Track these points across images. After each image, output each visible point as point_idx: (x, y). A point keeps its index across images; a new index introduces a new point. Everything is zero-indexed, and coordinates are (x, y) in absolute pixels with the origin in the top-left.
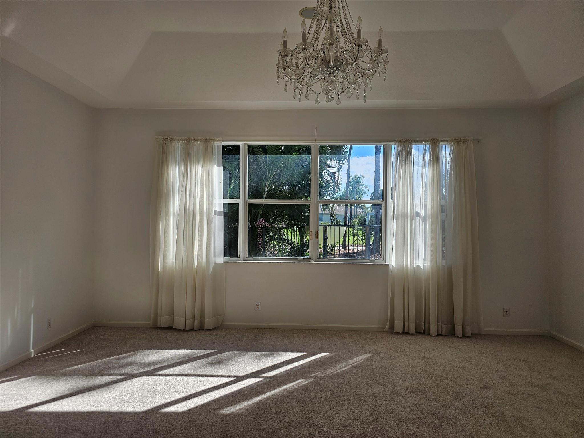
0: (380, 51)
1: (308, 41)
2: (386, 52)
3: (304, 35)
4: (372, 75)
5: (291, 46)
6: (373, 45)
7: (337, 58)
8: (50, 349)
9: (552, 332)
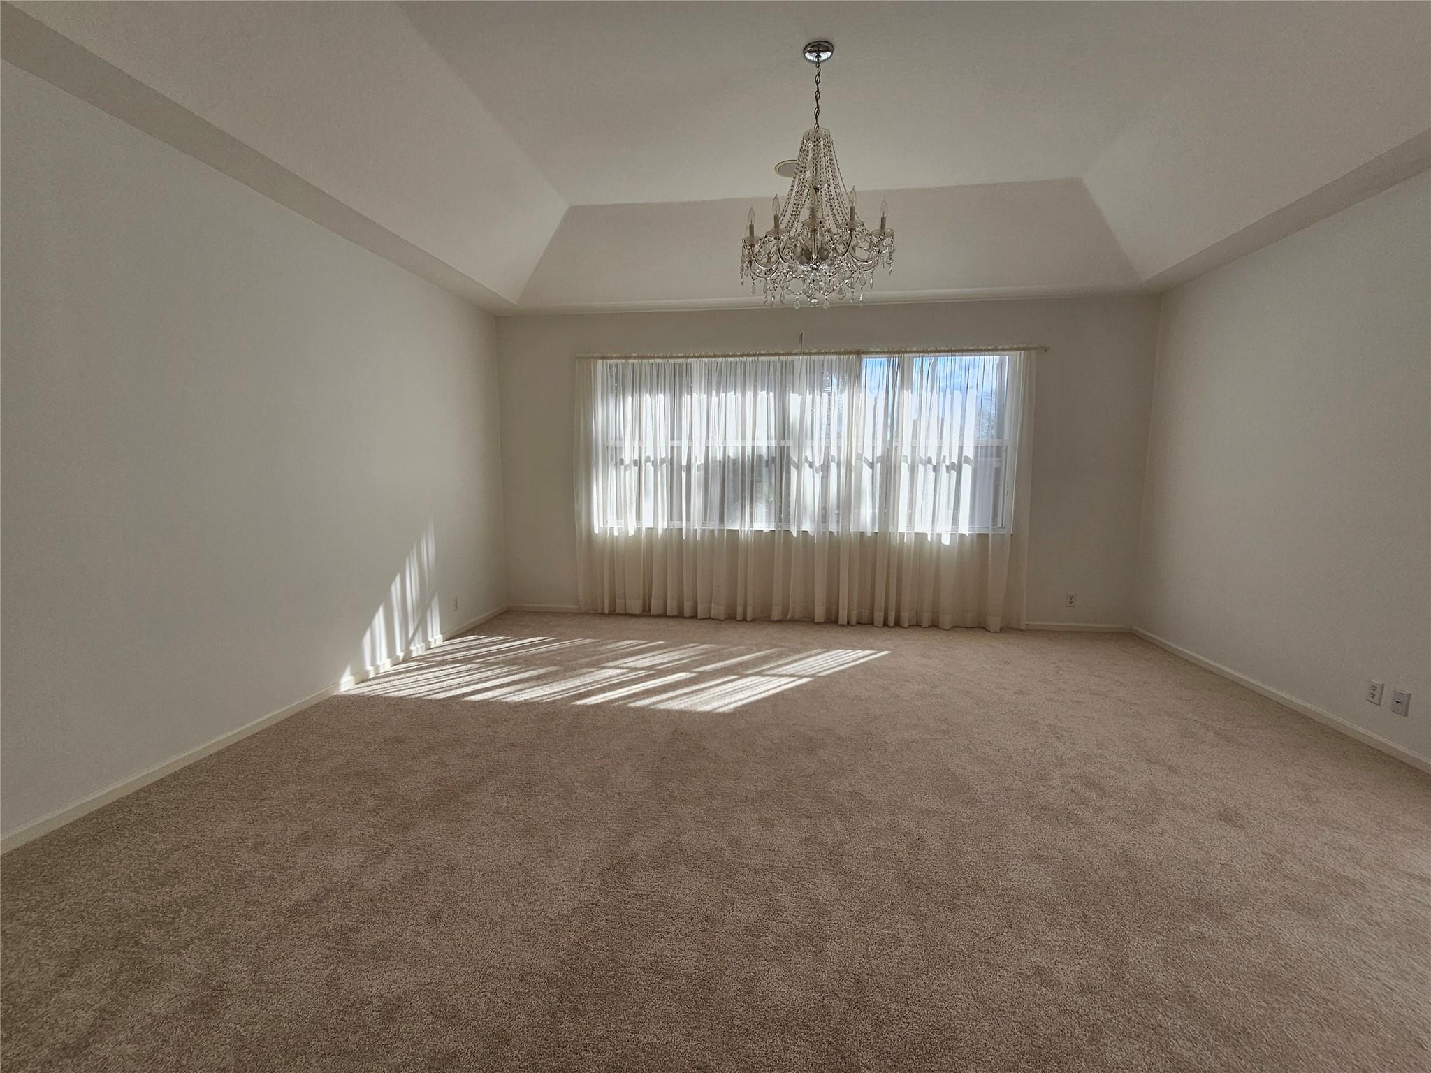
0: (882, 233)
1: (782, 227)
2: (892, 235)
3: (776, 218)
4: (871, 267)
5: (759, 233)
6: (874, 226)
7: (824, 246)
8: (459, 635)
9: (1136, 628)
